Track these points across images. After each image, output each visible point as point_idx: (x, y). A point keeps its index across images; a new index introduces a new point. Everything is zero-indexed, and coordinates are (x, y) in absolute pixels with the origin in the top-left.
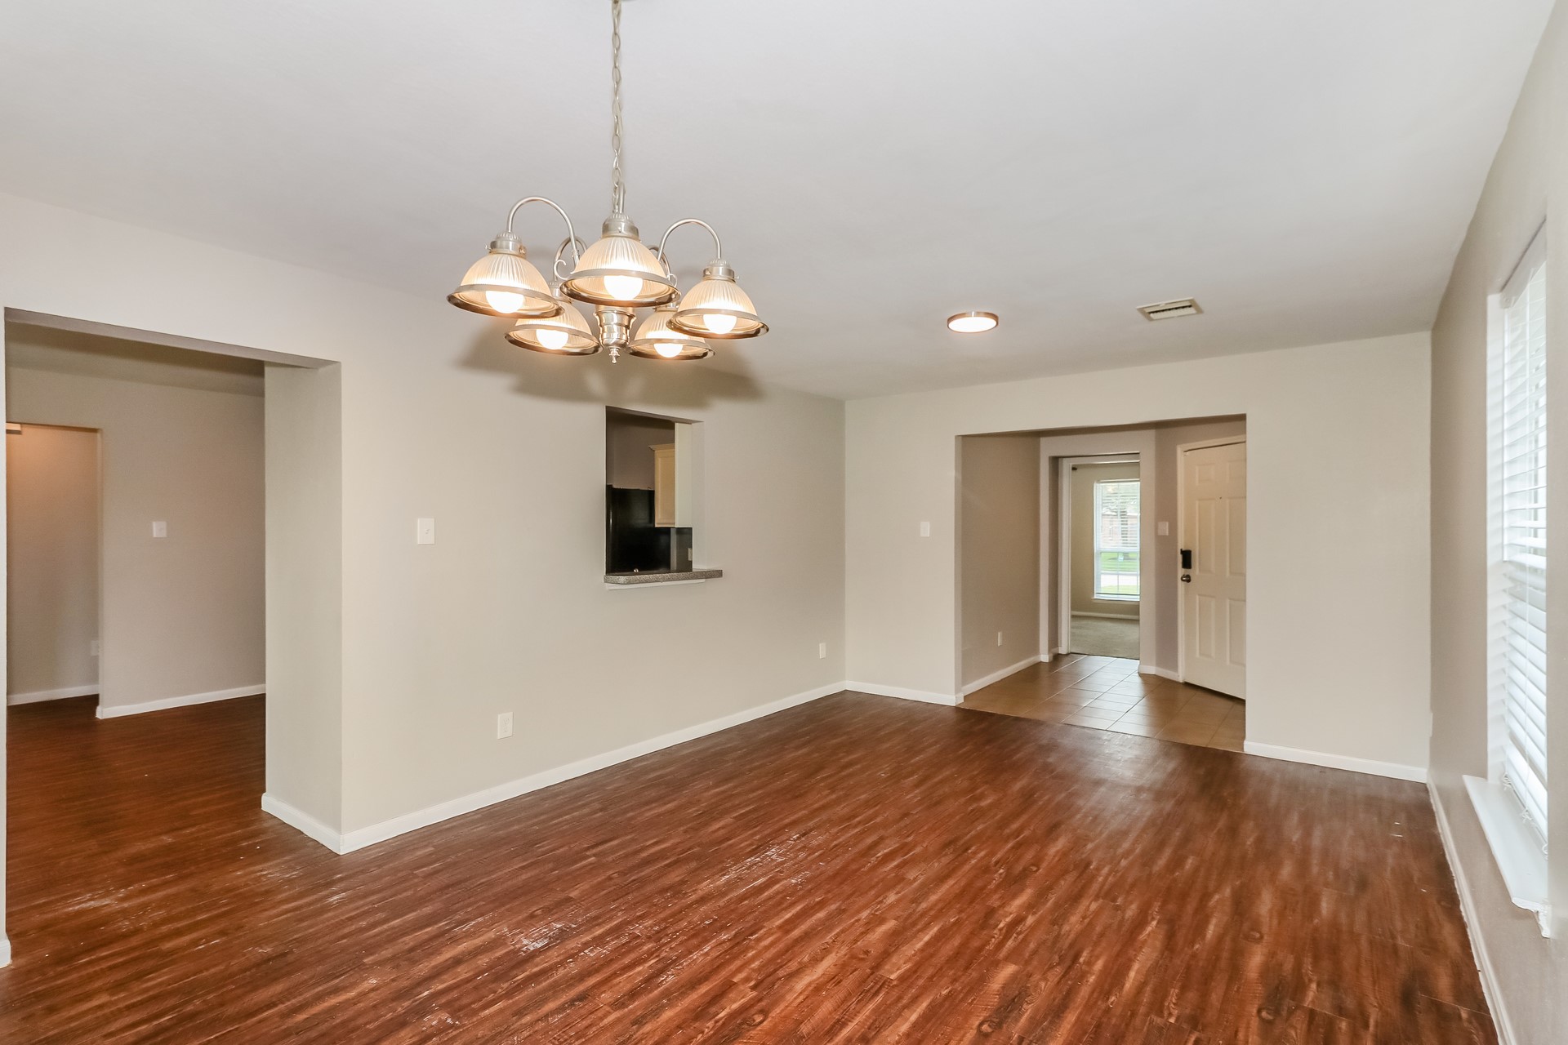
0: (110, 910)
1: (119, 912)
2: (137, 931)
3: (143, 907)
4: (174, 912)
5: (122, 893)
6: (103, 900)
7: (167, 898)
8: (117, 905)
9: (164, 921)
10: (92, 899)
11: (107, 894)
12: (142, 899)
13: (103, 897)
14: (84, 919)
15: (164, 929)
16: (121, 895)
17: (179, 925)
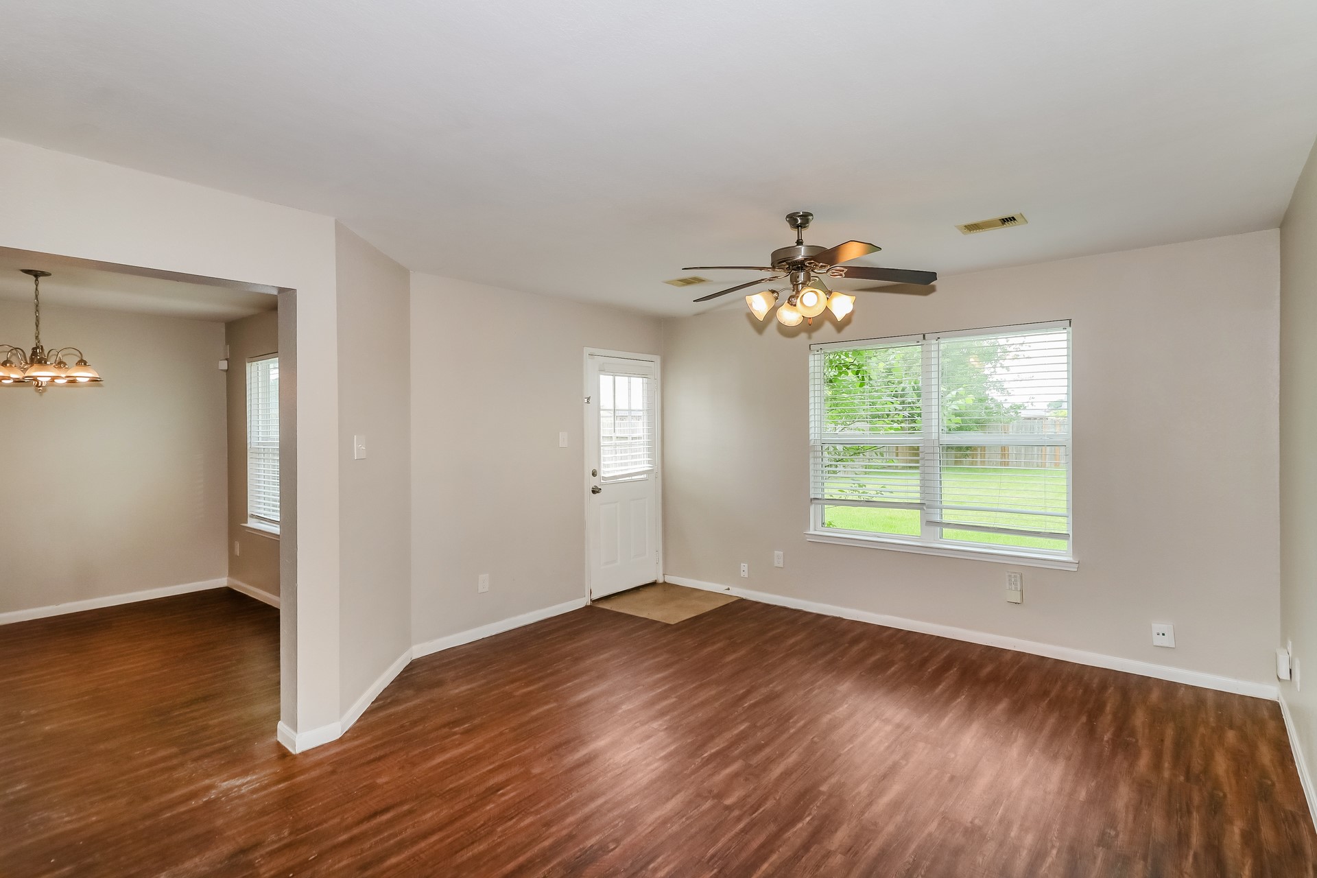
0: (221, 777)
1: (211, 775)
2: (196, 760)
3: (190, 781)
4: (166, 776)
5: (213, 795)
6: (229, 786)
7: (171, 790)
8: (215, 782)
9: (173, 768)
10: (240, 786)
11: (226, 792)
12: (192, 788)
13: (231, 789)
14: (238, 770)
15: (175, 762)
16: (213, 791)
17: (163, 764)
